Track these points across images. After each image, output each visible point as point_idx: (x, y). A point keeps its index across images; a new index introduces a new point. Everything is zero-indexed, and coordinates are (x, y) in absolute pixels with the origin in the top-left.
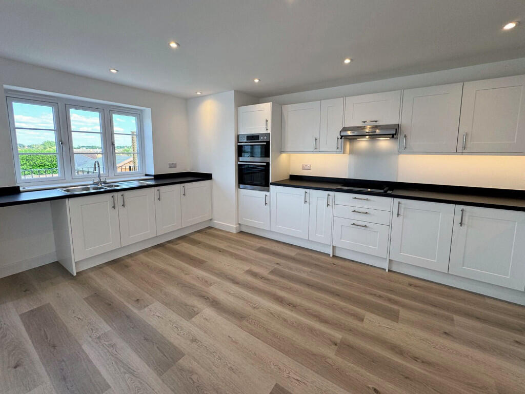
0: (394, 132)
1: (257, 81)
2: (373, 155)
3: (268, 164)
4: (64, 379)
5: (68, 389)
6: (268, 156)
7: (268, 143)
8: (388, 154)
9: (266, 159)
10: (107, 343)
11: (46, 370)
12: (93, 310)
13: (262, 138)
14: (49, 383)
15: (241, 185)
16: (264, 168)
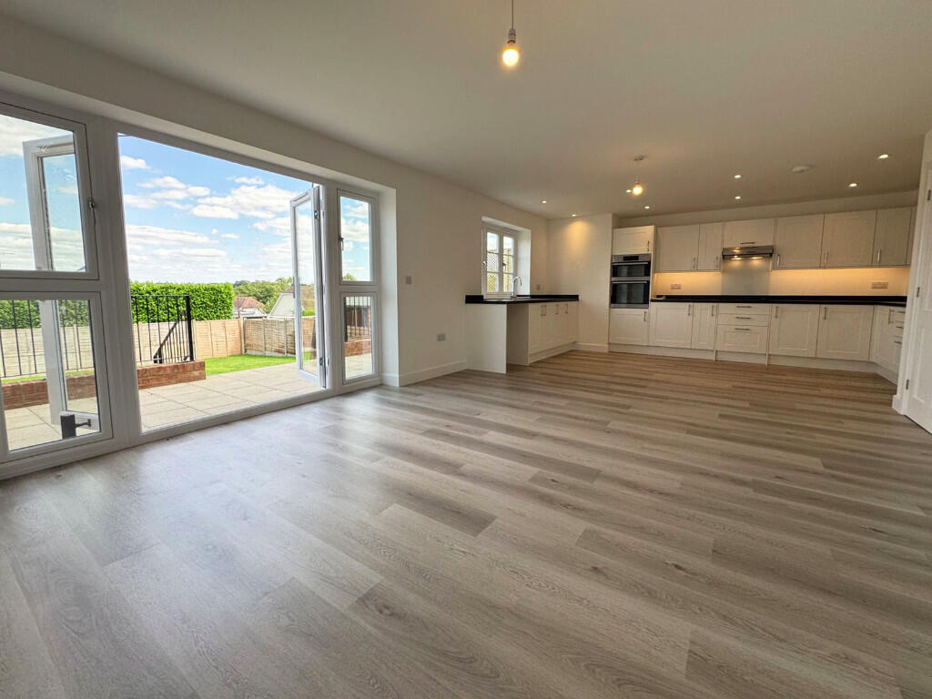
0: (768, 253)
2: (747, 273)
3: (648, 282)
6: (649, 275)
7: (650, 262)
8: (761, 271)
9: (646, 278)
13: (641, 258)
15: (612, 305)
16: (643, 286)
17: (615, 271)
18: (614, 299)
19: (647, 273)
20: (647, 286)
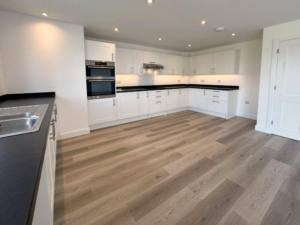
0: (162, 68)
1: (116, 30)
4: (228, 200)
5: (233, 196)
6: (114, 76)
7: (114, 67)
9: (112, 78)
10: (199, 187)
11: (225, 214)
12: (160, 206)
13: (109, 64)
14: (233, 208)
15: (89, 97)
16: (110, 83)
17: (89, 71)
18: (90, 94)
19: (113, 74)
20: (113, 83)
